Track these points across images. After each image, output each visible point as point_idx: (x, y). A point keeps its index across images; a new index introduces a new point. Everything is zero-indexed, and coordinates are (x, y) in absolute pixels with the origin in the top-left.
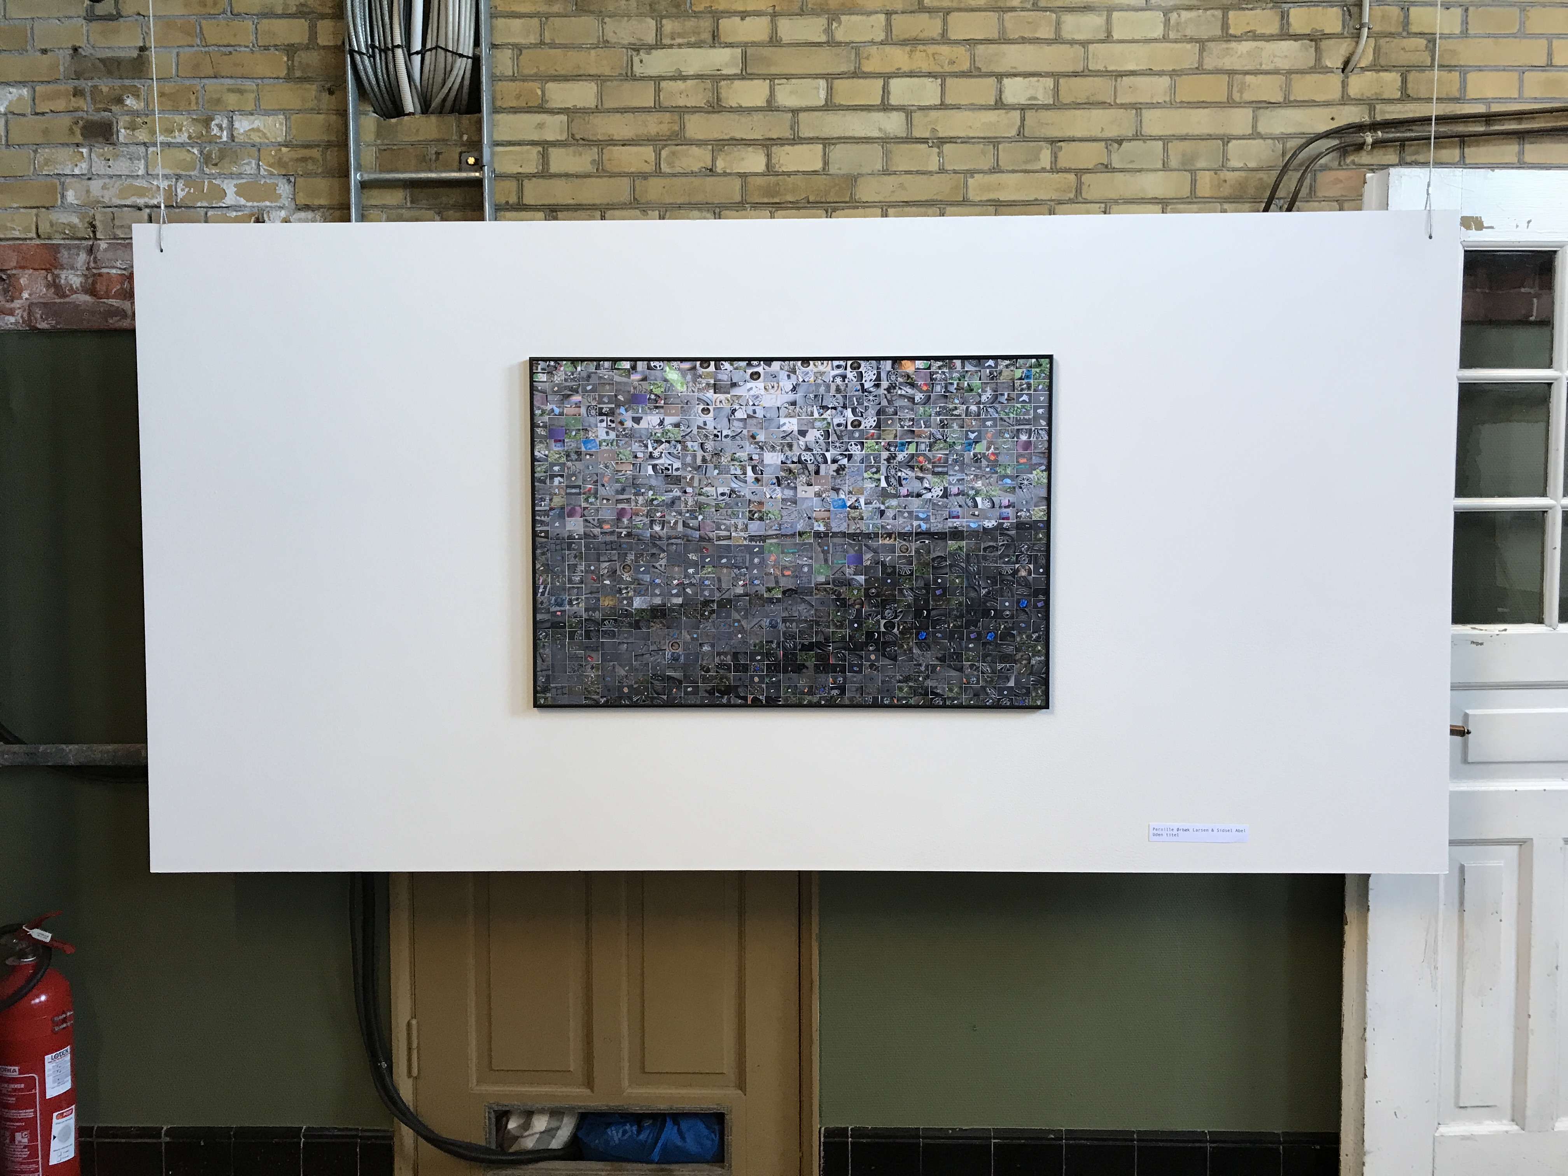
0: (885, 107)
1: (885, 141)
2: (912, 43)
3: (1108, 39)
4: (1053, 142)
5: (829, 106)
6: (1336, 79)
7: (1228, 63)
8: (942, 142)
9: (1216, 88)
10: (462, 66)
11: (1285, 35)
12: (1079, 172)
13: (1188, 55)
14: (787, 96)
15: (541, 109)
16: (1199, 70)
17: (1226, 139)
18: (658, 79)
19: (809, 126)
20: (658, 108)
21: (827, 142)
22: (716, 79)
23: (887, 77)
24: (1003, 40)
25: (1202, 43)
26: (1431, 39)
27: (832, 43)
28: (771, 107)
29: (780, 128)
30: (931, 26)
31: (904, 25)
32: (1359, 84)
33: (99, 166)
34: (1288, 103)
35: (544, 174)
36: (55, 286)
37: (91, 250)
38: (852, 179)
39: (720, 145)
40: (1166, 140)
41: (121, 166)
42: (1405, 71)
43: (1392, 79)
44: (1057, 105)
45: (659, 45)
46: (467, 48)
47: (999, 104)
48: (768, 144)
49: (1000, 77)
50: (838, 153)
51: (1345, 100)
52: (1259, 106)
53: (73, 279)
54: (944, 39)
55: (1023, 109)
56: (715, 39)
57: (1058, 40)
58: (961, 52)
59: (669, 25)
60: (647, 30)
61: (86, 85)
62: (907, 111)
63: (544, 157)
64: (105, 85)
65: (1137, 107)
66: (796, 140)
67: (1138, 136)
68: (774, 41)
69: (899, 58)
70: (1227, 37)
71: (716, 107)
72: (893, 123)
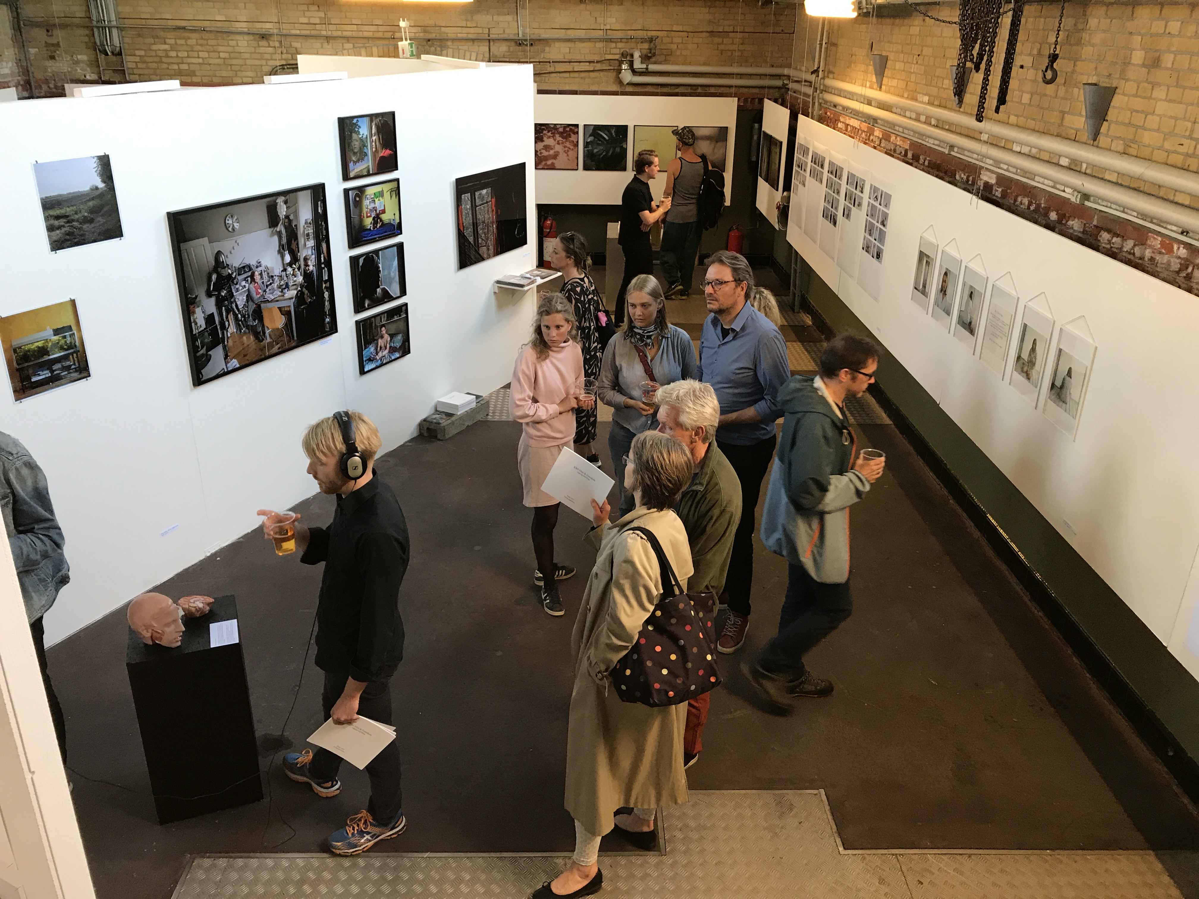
0: (198, 57)
1: (199, 64)
2: (201, 45)
3: (238, 46)
4: (231, 65)
5: (188, 57)
6: (280, 56)
7: (261, 51)
8: (210, 64)
9: (259, 56)
10: (118, 49)
11: (269, 46)
12: (236, 71)
13: (253, 50)
14: (180, 54)
15: (135, 55)
16: (255, 53)
17: (262, 66)
18: (156, 50)
19: (185, 60)
20: (157, 56)
21: (189, 64)
22: (166, 50)
23: (198, 51)
24: (218, 45)
25: (255, 47)
26: (296, 49)
27: (187, 45)
28: (177, 56)
29: (180, 61)
30: (205, 42)
31: (200, 42)
32: (284, 56)
33: (53, 64)
34: (272, 59)
35: (137, 68)
36: (49, 87)
37: (55, 80)
38: (194, 72)
39: (168, 64)
40: (251, 65)
41: (58, 64)
42: (292, 54)
43: (290, 56)
44: (230, 58)
45: (154, 44)
46: (118, 45)
47: (219, 57)
48: (178, 64)
49: (219, 52)
50: (191, 65)
51: (282, 59)
52: (267, 60)
53: (52, 86)
54: (207, 45)
55: (224, 59)
56: (165, 43)
57: (228, 46)
58: (210, 47)
59: (156, 40)
60: (152, 41)
61: (49, 49)
62: (203, 58)
63: (137, 65)
64: (52, 48)
65: (245, 59)
66: (183, 63)
67: (246, 65)
68: (176, 44)
69: (200, 48)
70: (259, 46)
71: (167, 56)
72: (200, 61)
